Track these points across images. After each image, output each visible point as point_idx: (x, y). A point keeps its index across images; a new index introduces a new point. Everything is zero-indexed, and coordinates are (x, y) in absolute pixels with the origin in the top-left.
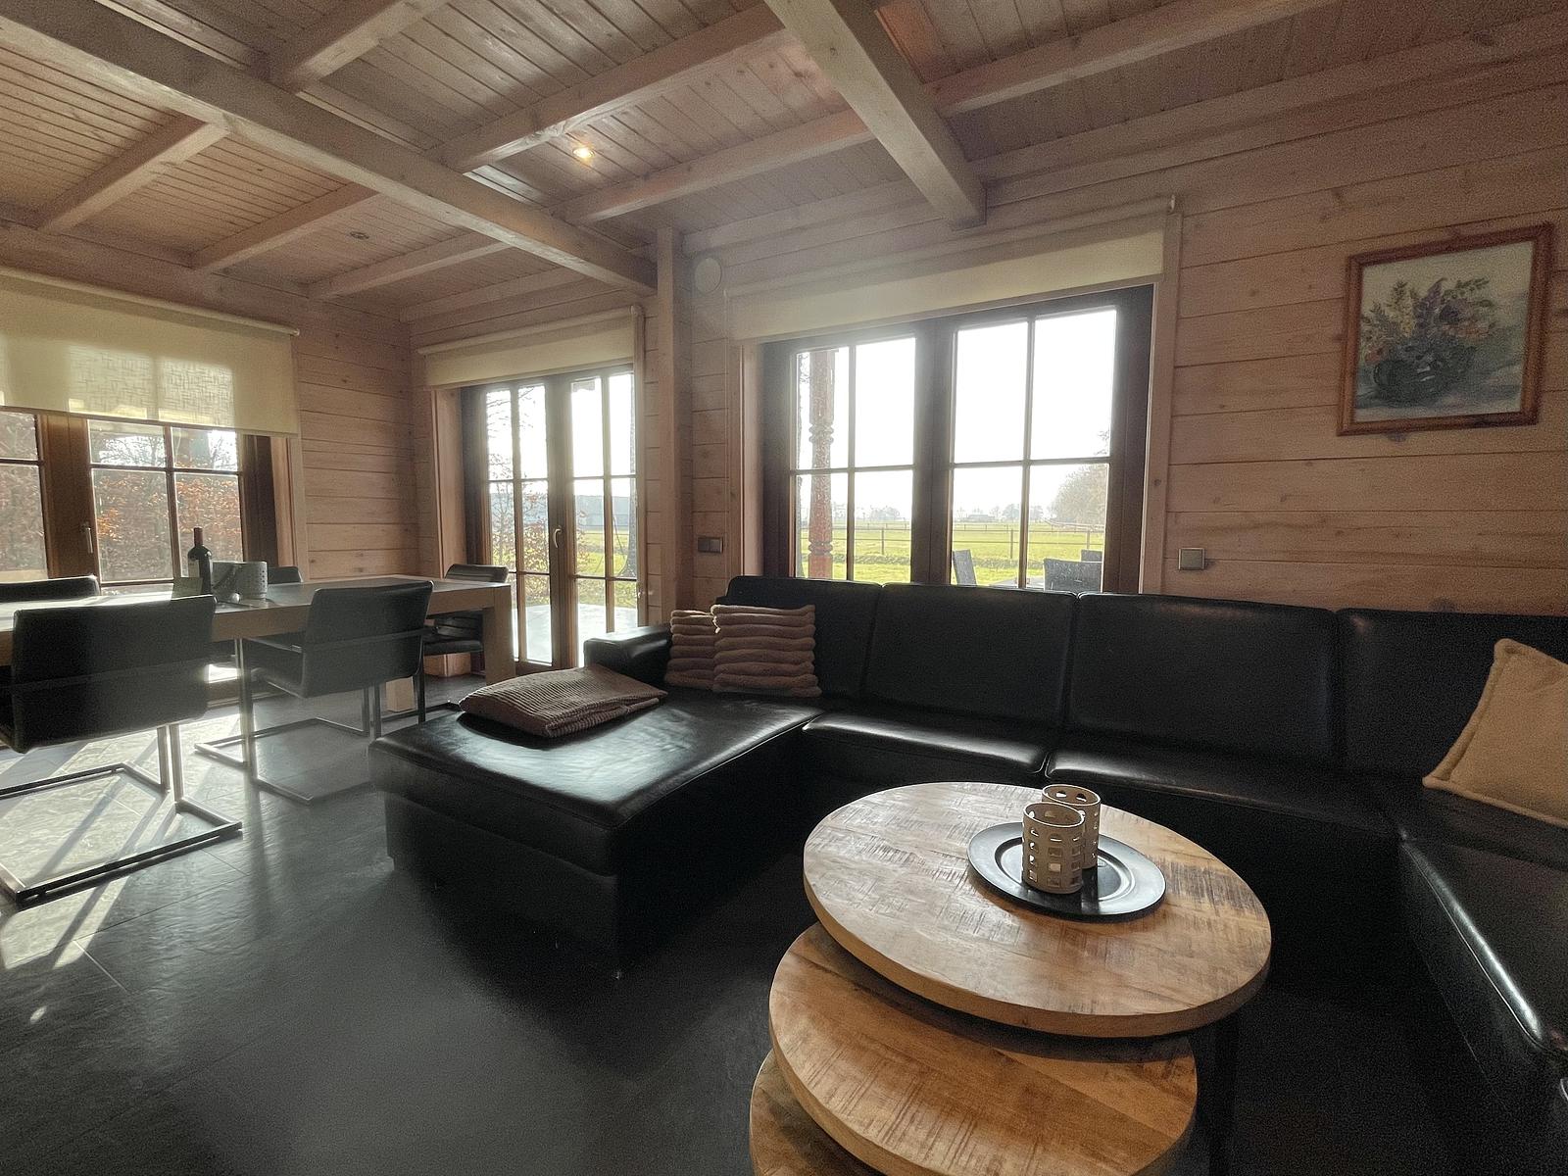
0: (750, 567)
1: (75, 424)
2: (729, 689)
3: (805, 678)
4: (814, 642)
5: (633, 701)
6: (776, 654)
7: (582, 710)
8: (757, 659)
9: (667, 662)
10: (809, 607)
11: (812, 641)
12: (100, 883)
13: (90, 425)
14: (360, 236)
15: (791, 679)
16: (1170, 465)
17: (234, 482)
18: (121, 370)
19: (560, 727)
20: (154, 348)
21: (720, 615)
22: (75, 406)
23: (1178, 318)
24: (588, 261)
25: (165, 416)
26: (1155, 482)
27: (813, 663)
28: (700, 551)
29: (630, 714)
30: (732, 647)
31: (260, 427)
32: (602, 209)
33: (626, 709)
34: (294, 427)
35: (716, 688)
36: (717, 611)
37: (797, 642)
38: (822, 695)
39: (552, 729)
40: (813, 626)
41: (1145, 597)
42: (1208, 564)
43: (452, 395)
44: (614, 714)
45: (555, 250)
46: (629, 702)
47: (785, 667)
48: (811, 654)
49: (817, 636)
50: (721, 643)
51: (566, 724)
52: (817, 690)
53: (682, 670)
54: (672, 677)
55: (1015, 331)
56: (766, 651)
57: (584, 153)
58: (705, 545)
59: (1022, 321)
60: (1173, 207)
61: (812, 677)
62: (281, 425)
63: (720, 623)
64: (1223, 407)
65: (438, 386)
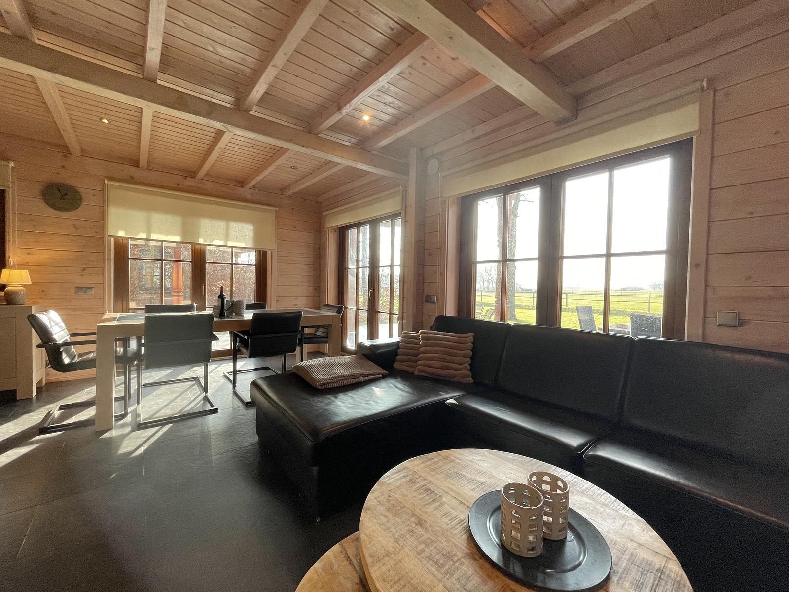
0: (450, 311)
1: (203, 247)
2: (423, 374)
3: (463, 373)
4: (471, 352)
5: (367, 375)
6: (448, 357)
7: (338, 377)
8: (439, 359)
9: (396, 356)
10: (471, 334)
11: (470, 353)
12: (163, 425)
13: (208, 248)
14: (294, 168)
15: (455, 372)
16: (708, 254)
17: (253, 268)
18: (217, 227)
19: (325, 384)
20: (228, 218)
21: (422, 335)
22: (201, 241)
23: (712, 158)
24: (376, 167)
25: (230, 244)
26: (696, 266)
27: (469, 365)
28: (426, 302)
29: (364, 381)
30: (426, 352)
31: (263, 247)
32: (380, 142)
33: (362, 379)
34: (274, 247)
35: (416, 373)
36: (422, 333)
37: (461, 352)
38: (474, 382)
39: (321, 385)
40: (472, 344)
41: (689, 344)
42: (741, 323)
43: (336, 231)
44: (354, 381)
45: (360, 164)
46: (364, 376)
47: (453, 365)
48: (469, 360)
49: (473, 350)
50: (422, 349)
51: (328, 384)
52: (471, 380)
53: (403, 362)
54: (397, 365)
55: (600, 179)
56: (444, 356)
57: (366, 118)
58: (429, 299)
59: (606, 172)
60: (705, 86)
61: (469, 373)
62: (270, 246)
63: (423, 339)
64: (751, 213)
65: (329, 228)
